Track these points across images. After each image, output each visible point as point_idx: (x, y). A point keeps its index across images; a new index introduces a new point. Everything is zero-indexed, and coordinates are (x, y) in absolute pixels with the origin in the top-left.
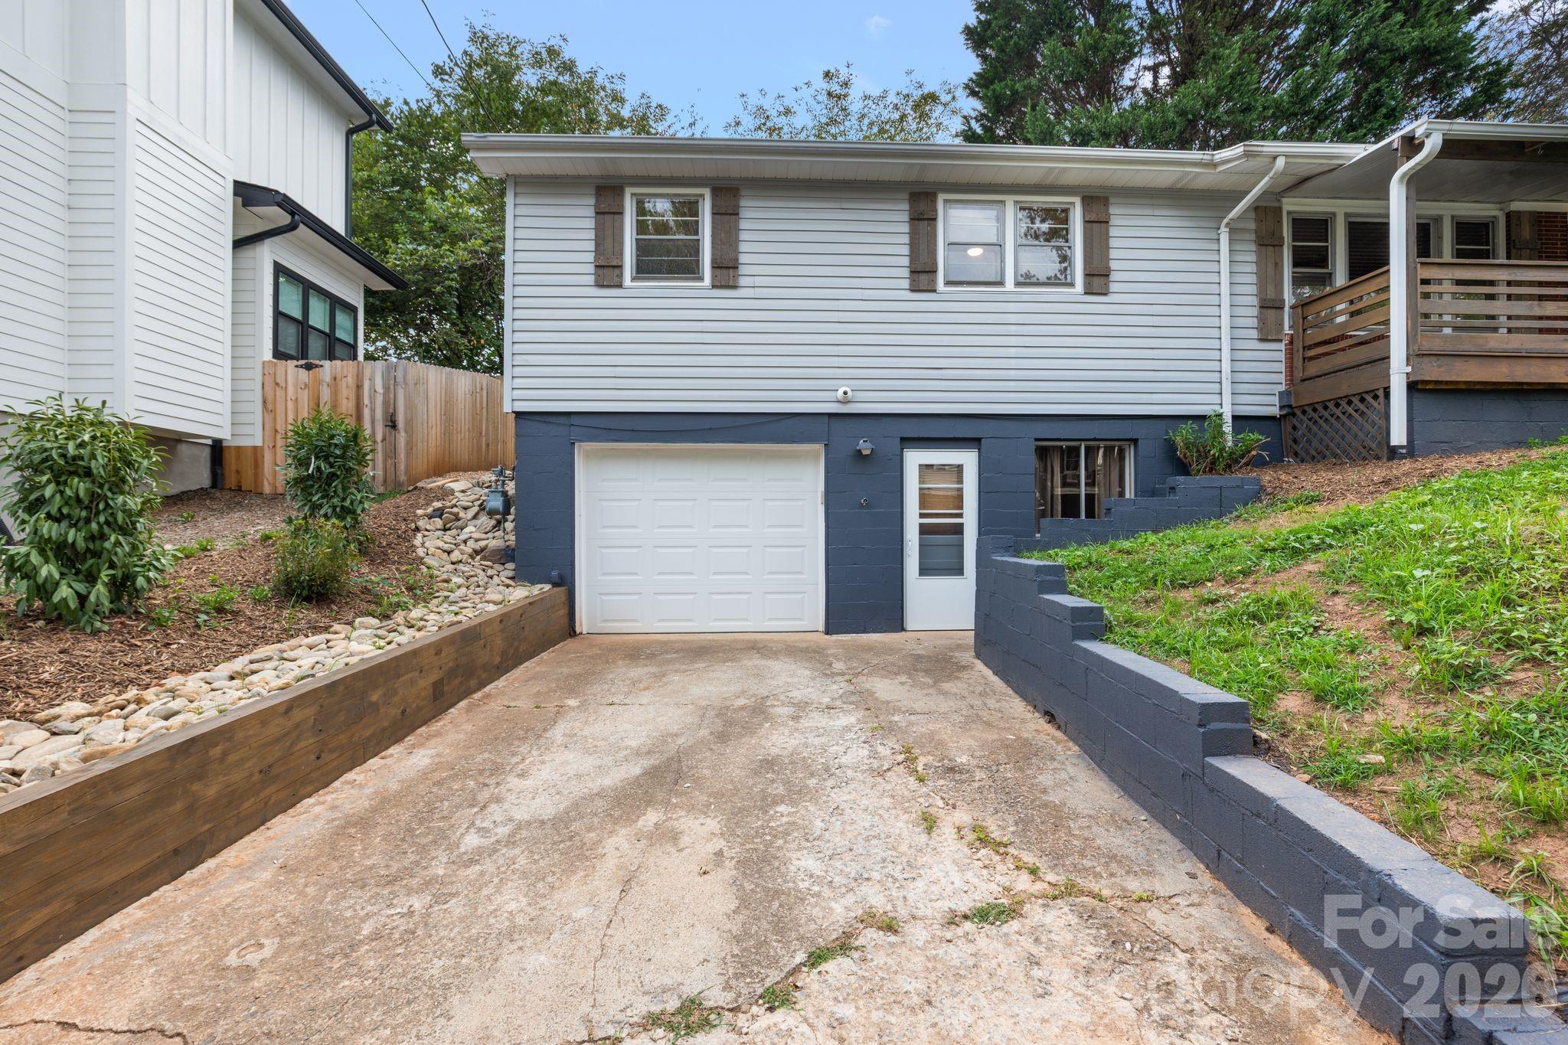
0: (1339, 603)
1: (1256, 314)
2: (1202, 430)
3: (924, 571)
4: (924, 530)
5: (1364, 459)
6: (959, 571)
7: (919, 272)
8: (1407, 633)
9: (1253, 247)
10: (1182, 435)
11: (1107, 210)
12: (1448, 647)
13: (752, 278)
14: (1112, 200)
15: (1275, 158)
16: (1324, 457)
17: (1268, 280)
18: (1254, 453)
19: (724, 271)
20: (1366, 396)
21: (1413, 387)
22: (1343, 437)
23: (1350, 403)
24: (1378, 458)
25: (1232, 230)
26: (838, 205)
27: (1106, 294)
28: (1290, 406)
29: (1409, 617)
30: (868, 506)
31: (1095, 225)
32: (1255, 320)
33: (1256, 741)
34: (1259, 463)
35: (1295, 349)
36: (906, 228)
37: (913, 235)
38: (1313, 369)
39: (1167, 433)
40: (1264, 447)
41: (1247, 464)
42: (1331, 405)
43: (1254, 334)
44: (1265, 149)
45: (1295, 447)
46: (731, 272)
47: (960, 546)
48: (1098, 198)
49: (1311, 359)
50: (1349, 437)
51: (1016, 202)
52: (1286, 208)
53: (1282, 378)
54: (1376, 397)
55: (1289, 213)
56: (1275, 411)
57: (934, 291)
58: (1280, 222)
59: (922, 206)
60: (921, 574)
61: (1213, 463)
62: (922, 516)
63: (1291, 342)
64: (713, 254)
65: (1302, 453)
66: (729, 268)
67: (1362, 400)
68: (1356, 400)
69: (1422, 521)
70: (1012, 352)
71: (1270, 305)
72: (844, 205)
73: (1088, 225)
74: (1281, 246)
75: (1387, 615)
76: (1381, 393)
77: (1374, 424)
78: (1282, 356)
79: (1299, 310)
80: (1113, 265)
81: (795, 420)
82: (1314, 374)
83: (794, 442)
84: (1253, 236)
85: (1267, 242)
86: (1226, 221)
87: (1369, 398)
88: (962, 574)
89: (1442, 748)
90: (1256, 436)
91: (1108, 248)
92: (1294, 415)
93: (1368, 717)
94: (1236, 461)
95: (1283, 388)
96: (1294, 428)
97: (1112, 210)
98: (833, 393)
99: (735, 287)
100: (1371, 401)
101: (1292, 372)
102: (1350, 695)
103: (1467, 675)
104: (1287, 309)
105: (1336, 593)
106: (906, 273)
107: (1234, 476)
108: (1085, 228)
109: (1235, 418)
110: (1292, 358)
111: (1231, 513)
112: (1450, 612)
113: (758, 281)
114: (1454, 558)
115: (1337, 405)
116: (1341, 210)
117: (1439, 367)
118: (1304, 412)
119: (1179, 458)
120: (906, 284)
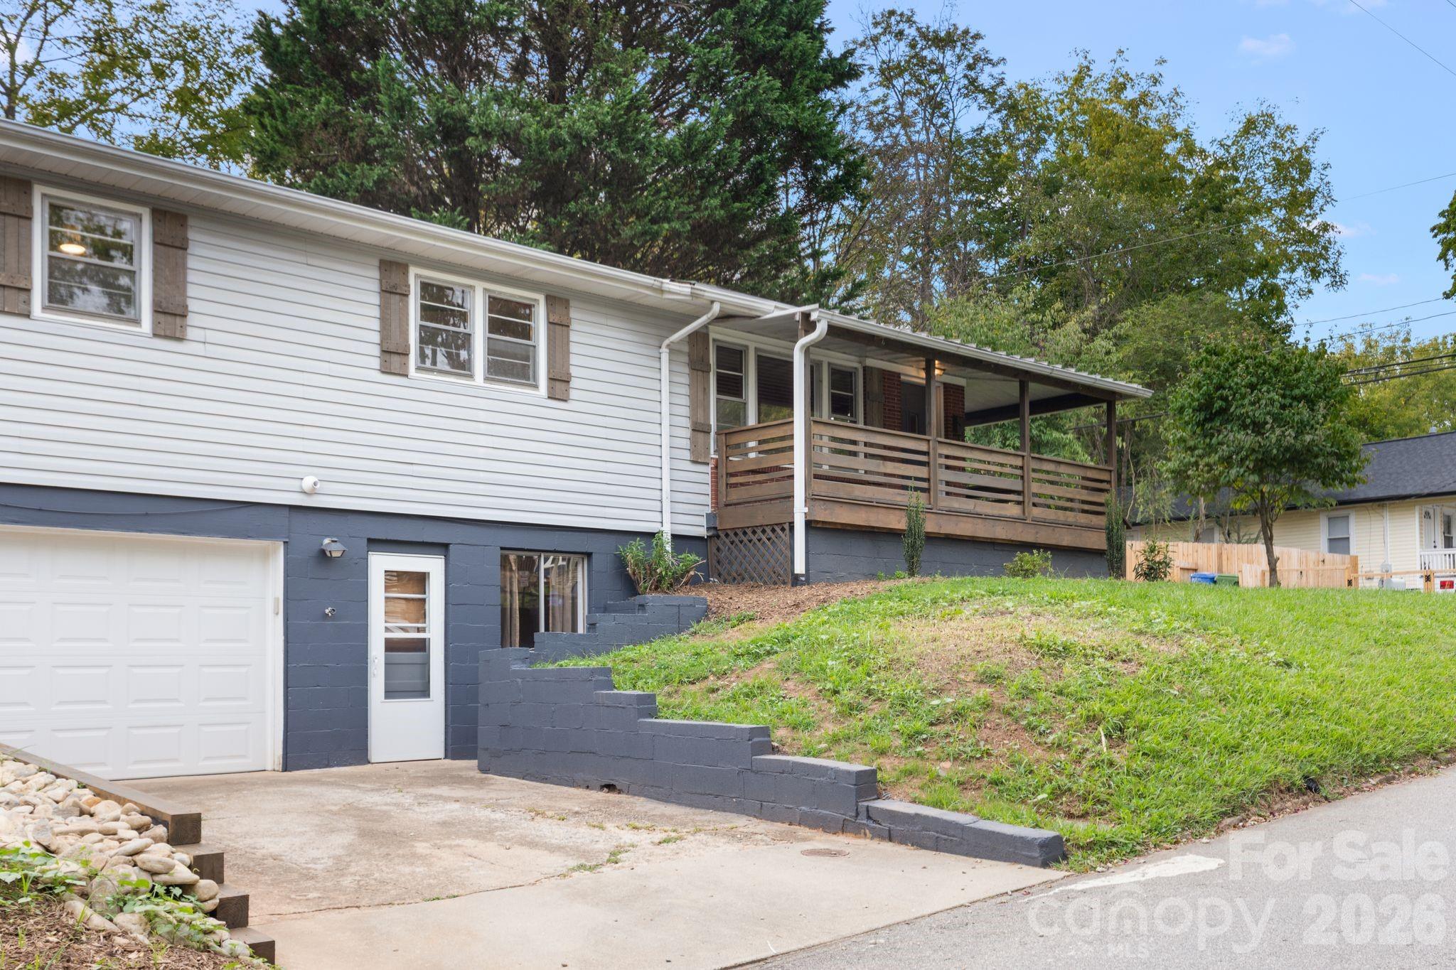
0: (790, 684)
1: (689, 436)
2: (649, 547)
3: (390, 693)
4: (391, 646)
5: (775, 583)
6: (424, 692)
7: (390, 352)
8: (829, 693)
9: (687, 370)
10: (633, 551)
11: (568, 314)
12: (847, 696)
13: (202, 332)
14: (572, 303)
15: (712, 302)
16: (743, 579)
17: (698, 403)
18: (692, 573)
19: (170, 318)
20: (776, 528)
21: (810, 525)
22: (759, 562)
23: (764, 532)
24: (784, 583)
25: (672, 350)
26: (303, 259)
27: (566, 401)
28: (715, 528)
29: (829, 686)
30: (333, 618)
31: (557, 327)
32: (688, 441)
33: (773, 748)
34: (694, 582)
35: (720, 475)
36: (375, 299)
37: (384, 308)
38: (735, 495)
39: (617, 549)
40: (698, 568)
41: (686, 583)
42: (749, 531)
43: (687, 455)
44: (706, 294)
45: (719, 567)
46: (178, 320)
47: (426, 664)
48: (560, 299)
49: (735, 485)
50: (763, 562)
51: (485, 290)
52: (712, 336)
53: (708, 500)
54: (783, 530)
55: (714, 340)
56: (702, 532)
57: (406, 376)
58: (707, 348)
59: (395, 278)
60: (386, 697)
61: (659, 581)
62: (387, 629)
63: (716, 467)
64: (155, 295)
65: (724, 573)
66: (175, 315)
67: (773, 531)
68: (768, 530)
69: (827, 634)
70: (481, 452)
71: (699, 429)
72: (311, 261)
73: (552, 326)
74: (708, 372)
75: (818, 686)
76: (787, 527)
77: (782, 553)
78: (708, 479)
79: (723, 437)
80: (573, 371)
81: (252, 510)
82: (735, 501)
83: (249, 537)
84: (686, 359)
85: (698, 366)
86: (667, 342)
87: (778, 529)
88: (428, 696)
89: (848, 739)
90: (693, 557)
91: (568, 353)
92: (718, 537)
93: (817, 733)
94: (677, 580)
95: (709, 510)
96: (718, 549)
97: (574, 314)
98: (297, 482)
99: (180, 339)
100: (780, 532)
101: (717, 495)
102: (808, 724)
103: (853, 708)
104: (712, 434)
105: (788, 679)
106: (376, 351)
107: (677, 594)
108: (549, 329)
109: (674, 537)
110: (717, 482)
111: (688, 628)
112: (846, 682)
113: (211, 336)
114: (846, 654)
115: (754, 532)
116: (753, 344)
117: (825, 510)
118: (727, 535)
119: (628, 575)
120: (376, 363)
